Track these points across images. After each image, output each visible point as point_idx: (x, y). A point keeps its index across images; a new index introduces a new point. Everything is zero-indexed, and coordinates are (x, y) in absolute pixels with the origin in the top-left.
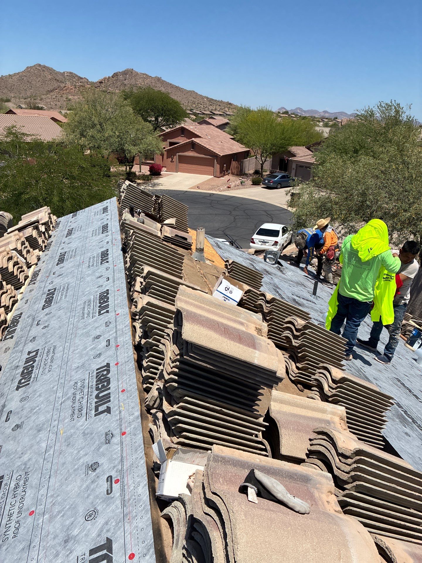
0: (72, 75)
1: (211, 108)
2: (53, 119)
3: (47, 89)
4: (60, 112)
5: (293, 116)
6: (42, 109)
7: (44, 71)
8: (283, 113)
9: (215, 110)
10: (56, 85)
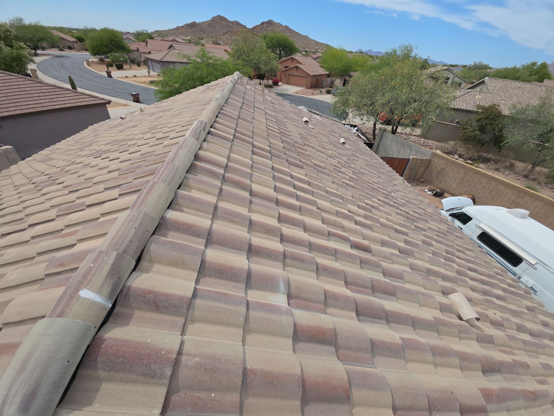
0: (237, 23)
1: (316, 47)
2: (225, 50)
3: (224, 32)
4: (230, 47)
5: (365, 55)
6: (220, 44)
7: (222, 20)
8: (359, 53)
9: (319, 49)
10: (228, 29)
